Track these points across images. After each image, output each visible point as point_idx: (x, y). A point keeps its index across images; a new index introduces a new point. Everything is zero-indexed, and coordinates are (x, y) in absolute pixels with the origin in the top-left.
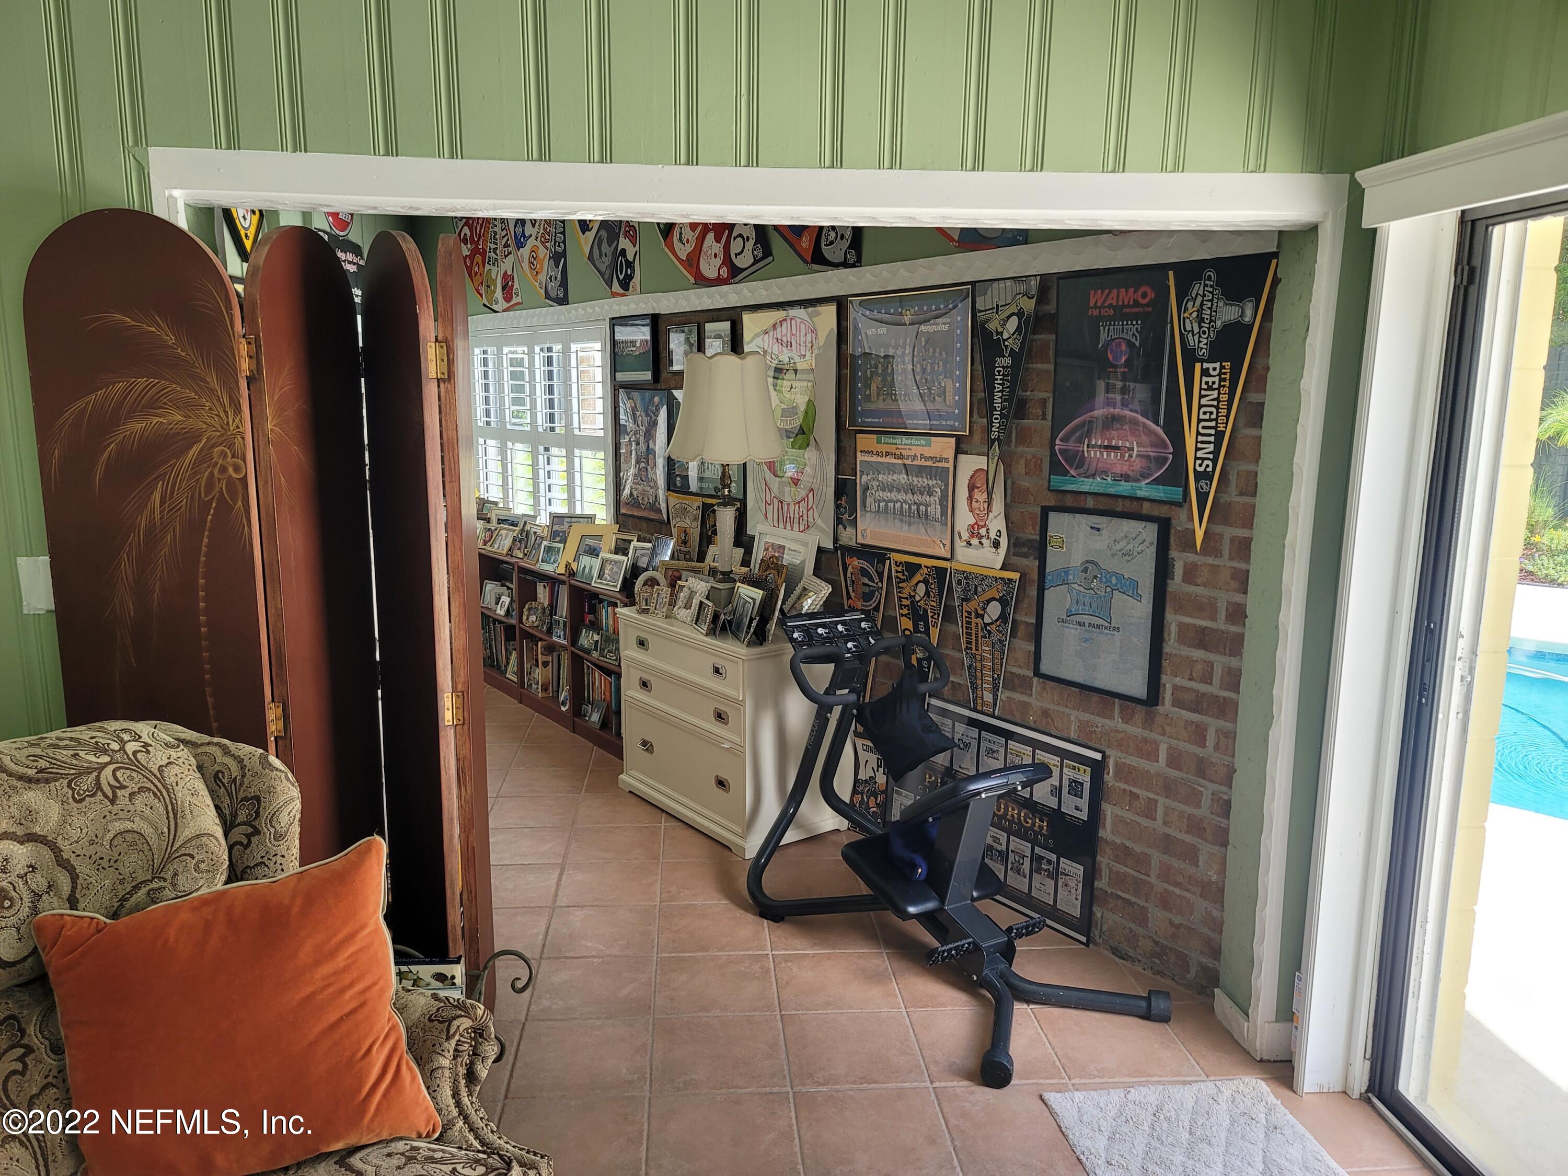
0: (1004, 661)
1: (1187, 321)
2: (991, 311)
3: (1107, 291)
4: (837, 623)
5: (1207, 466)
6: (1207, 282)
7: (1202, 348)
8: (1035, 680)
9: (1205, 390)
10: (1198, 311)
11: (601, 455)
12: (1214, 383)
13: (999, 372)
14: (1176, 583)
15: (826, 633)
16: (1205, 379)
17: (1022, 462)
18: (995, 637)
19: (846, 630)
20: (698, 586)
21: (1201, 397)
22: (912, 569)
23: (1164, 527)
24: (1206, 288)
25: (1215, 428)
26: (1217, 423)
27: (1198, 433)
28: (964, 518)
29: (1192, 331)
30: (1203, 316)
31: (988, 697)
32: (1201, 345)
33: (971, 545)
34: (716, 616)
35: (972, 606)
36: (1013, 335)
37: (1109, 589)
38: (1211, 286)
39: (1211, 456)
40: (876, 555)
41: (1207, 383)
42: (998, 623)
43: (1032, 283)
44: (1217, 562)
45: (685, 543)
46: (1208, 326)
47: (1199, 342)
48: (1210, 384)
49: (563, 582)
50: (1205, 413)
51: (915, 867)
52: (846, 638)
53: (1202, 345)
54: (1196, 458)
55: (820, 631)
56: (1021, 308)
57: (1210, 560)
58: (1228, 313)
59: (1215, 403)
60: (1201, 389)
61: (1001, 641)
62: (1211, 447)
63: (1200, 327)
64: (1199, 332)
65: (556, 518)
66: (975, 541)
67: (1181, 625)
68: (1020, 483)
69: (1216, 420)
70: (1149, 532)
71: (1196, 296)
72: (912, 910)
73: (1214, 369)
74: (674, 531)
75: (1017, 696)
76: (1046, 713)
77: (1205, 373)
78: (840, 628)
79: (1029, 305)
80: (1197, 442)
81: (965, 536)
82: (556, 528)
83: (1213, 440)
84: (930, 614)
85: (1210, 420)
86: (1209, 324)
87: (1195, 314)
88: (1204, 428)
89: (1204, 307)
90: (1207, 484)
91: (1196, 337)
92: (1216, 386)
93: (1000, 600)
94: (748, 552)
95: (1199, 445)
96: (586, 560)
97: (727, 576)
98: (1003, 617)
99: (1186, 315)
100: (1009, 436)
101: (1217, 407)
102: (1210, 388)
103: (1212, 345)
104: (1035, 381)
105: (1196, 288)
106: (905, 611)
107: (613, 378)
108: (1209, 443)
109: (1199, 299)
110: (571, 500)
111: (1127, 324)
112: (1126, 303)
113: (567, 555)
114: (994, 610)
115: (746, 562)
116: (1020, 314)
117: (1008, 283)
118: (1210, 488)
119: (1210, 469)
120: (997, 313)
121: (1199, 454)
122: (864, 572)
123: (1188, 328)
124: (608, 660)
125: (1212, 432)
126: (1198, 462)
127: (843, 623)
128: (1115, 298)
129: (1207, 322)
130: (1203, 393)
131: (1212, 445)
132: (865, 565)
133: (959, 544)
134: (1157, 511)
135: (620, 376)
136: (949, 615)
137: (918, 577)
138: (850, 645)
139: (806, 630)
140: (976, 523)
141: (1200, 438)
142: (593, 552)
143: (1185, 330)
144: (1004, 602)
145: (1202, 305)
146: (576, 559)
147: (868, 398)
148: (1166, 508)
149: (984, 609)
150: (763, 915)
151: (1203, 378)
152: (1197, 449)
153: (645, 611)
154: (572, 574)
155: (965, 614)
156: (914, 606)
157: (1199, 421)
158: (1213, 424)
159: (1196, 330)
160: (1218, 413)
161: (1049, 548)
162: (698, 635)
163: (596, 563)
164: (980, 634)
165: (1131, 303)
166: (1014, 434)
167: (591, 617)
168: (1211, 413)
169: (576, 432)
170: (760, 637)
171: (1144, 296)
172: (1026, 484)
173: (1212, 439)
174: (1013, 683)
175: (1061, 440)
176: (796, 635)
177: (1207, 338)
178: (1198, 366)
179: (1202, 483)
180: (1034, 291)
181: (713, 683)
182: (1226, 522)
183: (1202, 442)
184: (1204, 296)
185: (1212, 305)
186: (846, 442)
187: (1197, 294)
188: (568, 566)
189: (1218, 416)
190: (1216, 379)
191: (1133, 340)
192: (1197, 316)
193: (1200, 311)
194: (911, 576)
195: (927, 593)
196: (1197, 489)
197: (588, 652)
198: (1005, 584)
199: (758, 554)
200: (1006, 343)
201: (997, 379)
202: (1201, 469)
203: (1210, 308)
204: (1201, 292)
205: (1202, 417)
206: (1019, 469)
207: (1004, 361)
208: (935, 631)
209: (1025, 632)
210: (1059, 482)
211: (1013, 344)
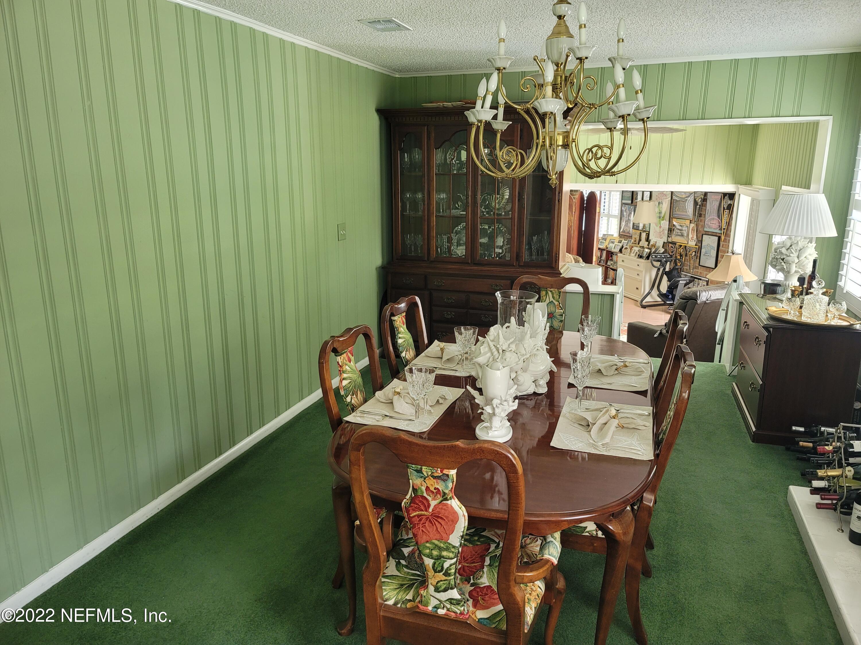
0: (695, 263)
2: (697, 197)
6: (727, 197)
8: (700, 267)
11: (617, 220)
13: (697, 208)
14: (721, 248)
17: (700, 225)
18: (694, 259)
20: (636, 249)
21: (725, 216)
22: (681, 246)
23: (719, 238)
28: (690, 236)
31: (692, 271)
33: (691, 241)
34: (639, 255)
35: (690, 253)
39: (726, 226)
40: (674, 243)
44: (726, 244)
45: (635, 241)
49: (605, 250)
50: (725, 218)
51: (669, 296)
52: (664, 258)
53: (726, 207)
58: (729, 202)
65: (604, 235)
67: (721, 255)
68: (699, 229)
69: (727, 219)
70: (717, 238)
72: (668, 302)
73: (727, 211)
74: (633, 238)
75: (697, 270)
76: (701, 273)
79: (703, 197)
81: (690, 239)
82: (604, 237)
84: (683, 255)
86: (727, 203)
94: (649, 243)
96: (611, 245)
97: (643, 247)
98: (695, 255)
100: (698, 220)
101: (727, 217)
104: (703, 211)
107: (622, 201)
110: (608, 232)
111: (717, 202)
113: (606, 243)
114: (694, 253)
115: (648, 245)
116: (701, 198)
119: (725, 228)
121: (724, 225)
122: (672, 247)
124: (614, 267)
128: (715, 197)
132: (672, 245)
133: (689, 241)
134: (718, 235)
135: (623, 201)
136: (686, 255)
137: (682, 248)
139: (656, 257)
140: (692, 237)
142: (613, 243)
144: (695, 252)
146: (609, 244)
147: (675, 211)
148: (720, 234)
149: (692, 253)
150: (642, 307)
153: (624, 254)
154: (607, 248)
155: (689, 255)
156: (680, 254)
157: (725, 220)
161: (702, 242)
162: (635, 258)
163: (614, 245)
164: (691, 259)
165: (717, 198)
167: (611, 258)
169: (611, 214)
170: (648, 258)
171: (719, 197)
172: (701, 230)
174: (695, 268)
175: (706, 221)
176: (653, 257)
178: (725, 211)
180: (704, 194)
181: (638, 268)
182: (728, 237)
183: (725, 223)
184: (727, 199)
186: (671, 220)
188: (606, 246)
190: (727, 213)
194: (680, 248)
195: (683, 251)
196: (723, 231)
197: (610, 266)
198: (695, 248)
199: (651, 243)
201: (697, 210)
203: (727, 201)
206: (700, 227)
207: (698, 206)
208: (684, 259)
209: (698, 257)
210: (705, 229)
211: (700, 203)
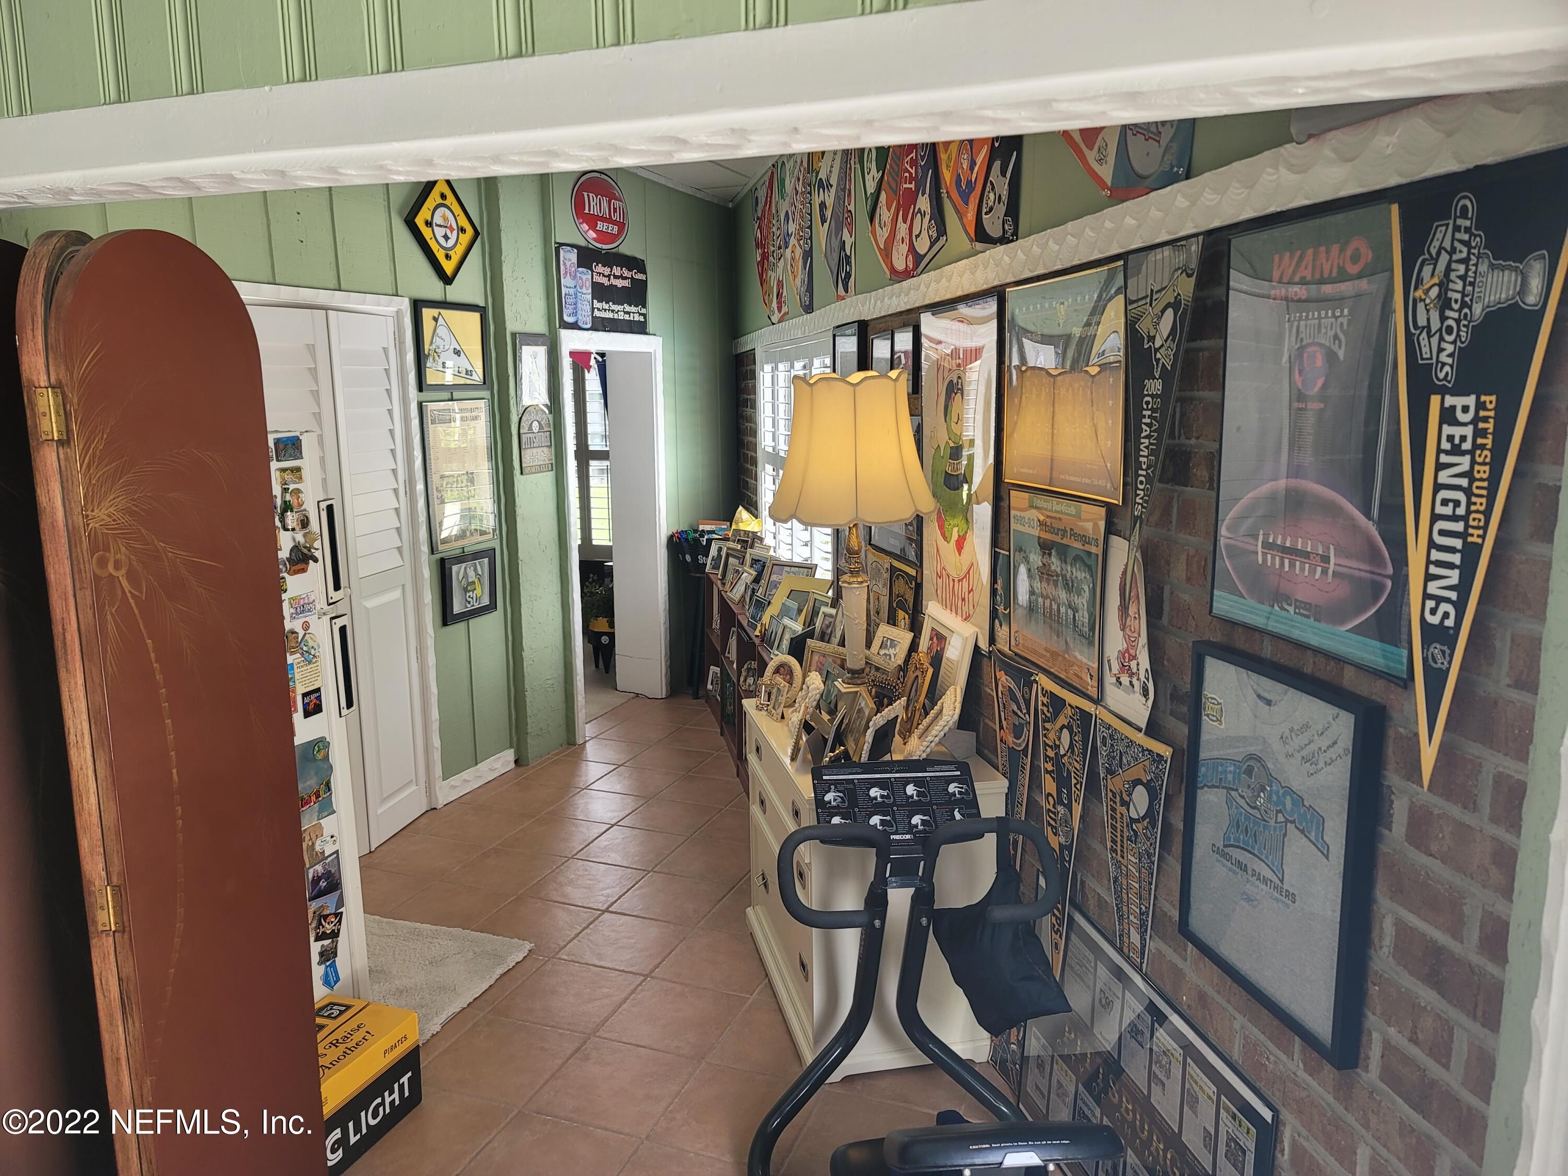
0: (1153, 887)
1: (1420, 306)
2: (1143, 302)
3: (1299, 252)
4: (907, 781)
5: (1446, 615)
6: (1460, 222)
7: (1444, 364)
9: (1447, 453)
10: (1440, 285)
12: (1463, 438)
13: (1147, 403)
14: (1397, 839)
15: (882, 796)
16: (1447, 430)
17: (1183, 557)
18: (1142, 845)
19: (919, 794)
21: (1440, 467)
23: (1369, 722)
24: (1458, 236)
25: (1463, 535)
26: (1467, 526)
27: (1432, 544)
29: (1428, 327)
30: (1450, 294)
31: (1135, 937)
32: (1443, 357)
33: (1121, 684)
35: (1117, 783)
36: (1166, 341)
37: (1281, 818)
38: (1467, 230)
39: (1453, 595)
40: (1024, 672)
41: (1450, 438)
42: (1145, 823)
43: (1193, 248)
44: (1468, 818)
46: (1456, 315)
47: (1440, 350)
48: (1457, 441)
50: (1445, 502)
52: (914, 807)
54: (1426, 596)
55: (874, 792)
56: (1179, 294)
57: (1455, 811)
58: (1496, 287)
59: (1464, 482)
60: (1439, 451)
61: (1149, 855)
62: (1454, 577)
63: (1443, 318)
64: (1440, 330)
65: (775, 567)
66: (1125, 680)
67: (1406, 929)
68: (1181, 595)
69: (1465, 518)
70: (1340, 727)
71: (1439, 254)
73: (1465, 409)
75: (1169, 953)
76: (1202, 998)
77: (1448, 416)
78: (910, 790)
80: (1429, 562)
81: (1116, 667)
82: (774, 577)
83: (1458, 562)
84: (1074, 781)
85: (1454, 518)
86: (1460, 311)
87: (1434, 292)
88: (1442, 533)
89: (1453, 276)
90: (1443, 652)
91: (1435, 340)
92: (1467, 446)
93: (1148, 786)
95: (1433, 570)
97: (856, 676)
98: (1150, 813)
99: (1419, 293)
100: (1167, 511)
101: (1468, 492)
102: (1456, 450)
103: (1463, 356)
104: (1201, 420)
105: (1439, 235)
106: (1050, 767)
108: (1450, 566)
109: (1444, 258)
111: (1326, 316)
112: (1326, 275)
113: (769, 612)
114: (1141, 800)
116: (1175, 305)
117: (1167, 251)
118: (1450, 663)
119: (1450, 623)
120: (1151, 305)
121: (1433, 588)
123: (1422, 322)
125: (1457, 543)
126: (1430, 604)
127: (918, 782)
128: (1310, 267)
129: (1456, 307)
130: (1444, 459)
131: (1456, 573)
133: (1109, 680)
134: (1365, 687)
136: (1092, 790)
137: (1062, 720)
138: (916, 820)
139: (850, 790)
140: (1127, 651)
141: (1436, 555)
142: (786, 614)
143: (1416, 326)
144: (1152, 791)
145: (1448, 269)
146: (771, 620)
148: (1380, 684)
149: (1130, 795)
151: (1445, 427)
152: (1429, 577)
153: (763, 708)
155: (1110, 794)
156: (1058, 762)
157: (1435, 518)
158: (1459, 527)
159: (1435, 325)
160: (1469, 503)
161: (1204, 718)
162: (785, 757)
164: (1126, 834)
165: (1334, 274)
166: (1175, 510)
168: (1457, 503)
171: (1355, 259)
172: (1186, 597)
173: (1456, 559)
174: (1162, 927)
175: (1228, 529)
176: (829, 796)
177: (1454, 342)
178: (1435, 400)
179: (1436, 649)
180: (1194, 264)
182: (1487, 738)
183: (1439, 564)
184: (1453, 250)
185: (1467, 270)
186: (1004, 501)
187: (1441, 248)
188: (762, 627)
189: (1468, 512)
190: (1468, 431)
191: (1335, 348)
192: (1439, 296)
193: (1444, 285)
194: (1056, 715)
195: (1071, 746)
196: (1425, 660)
198: (1154, 761)
200: (1158, 356)
201: (1144, 416)
202: (1434, 620)
203: (1463, 278)
204: (1447, 244)
205: (1440, 510)
206: (1179, 571)
207: (1154, 386)
208: (1077, 809)
209: (1177, 846)
210: (1224, 604)
211: (1165, 357)
